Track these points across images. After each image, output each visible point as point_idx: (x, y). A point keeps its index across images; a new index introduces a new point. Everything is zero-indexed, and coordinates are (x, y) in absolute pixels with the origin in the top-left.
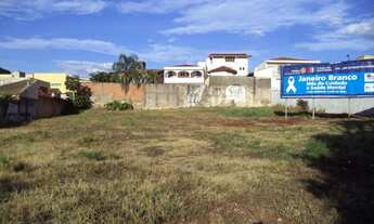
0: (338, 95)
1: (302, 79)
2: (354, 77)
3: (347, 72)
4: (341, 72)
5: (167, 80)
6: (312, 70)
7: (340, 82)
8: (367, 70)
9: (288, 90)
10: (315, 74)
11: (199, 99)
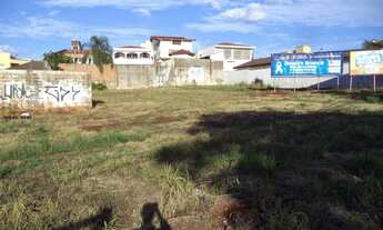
0: (310, 74)
1: (287, 63)
2: (322, 63)
3: (317, 60)
4: (313, 59)
5: (116, 61)
6: (294, 57)
7: (313, 66)
8: (330, 58)
9: (276, 72)
10: (295, 60)
11: (166, 79)
